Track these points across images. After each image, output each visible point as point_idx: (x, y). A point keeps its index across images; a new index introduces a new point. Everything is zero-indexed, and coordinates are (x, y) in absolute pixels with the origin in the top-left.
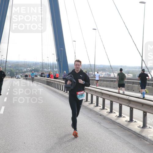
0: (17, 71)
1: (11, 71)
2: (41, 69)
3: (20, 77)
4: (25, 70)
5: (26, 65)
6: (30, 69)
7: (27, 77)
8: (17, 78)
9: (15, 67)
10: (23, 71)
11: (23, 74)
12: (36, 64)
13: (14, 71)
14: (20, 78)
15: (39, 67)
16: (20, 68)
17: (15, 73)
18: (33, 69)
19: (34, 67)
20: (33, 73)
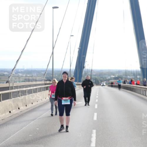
0: (102, 79)
1: (96, 79)
2: (124, 77)
3: (105, 84)
4: (109, 78)
5: (110, 73)
6: (113, 77)
7: (112, 85)
8: (102, 86)
9: (100, 75)
10: (107, 79)
11: (107, 81)
12: (119, 72)
13: (98, 79)
14: (105, 86)
15: (122, 74)
16: (104, 76)
17: (100, 81)
18: (117, 76)
19: (117, 75)
20: (120, 81)
